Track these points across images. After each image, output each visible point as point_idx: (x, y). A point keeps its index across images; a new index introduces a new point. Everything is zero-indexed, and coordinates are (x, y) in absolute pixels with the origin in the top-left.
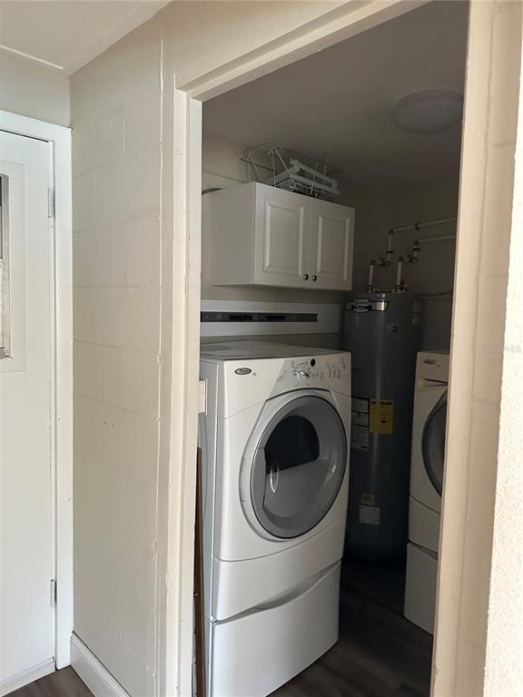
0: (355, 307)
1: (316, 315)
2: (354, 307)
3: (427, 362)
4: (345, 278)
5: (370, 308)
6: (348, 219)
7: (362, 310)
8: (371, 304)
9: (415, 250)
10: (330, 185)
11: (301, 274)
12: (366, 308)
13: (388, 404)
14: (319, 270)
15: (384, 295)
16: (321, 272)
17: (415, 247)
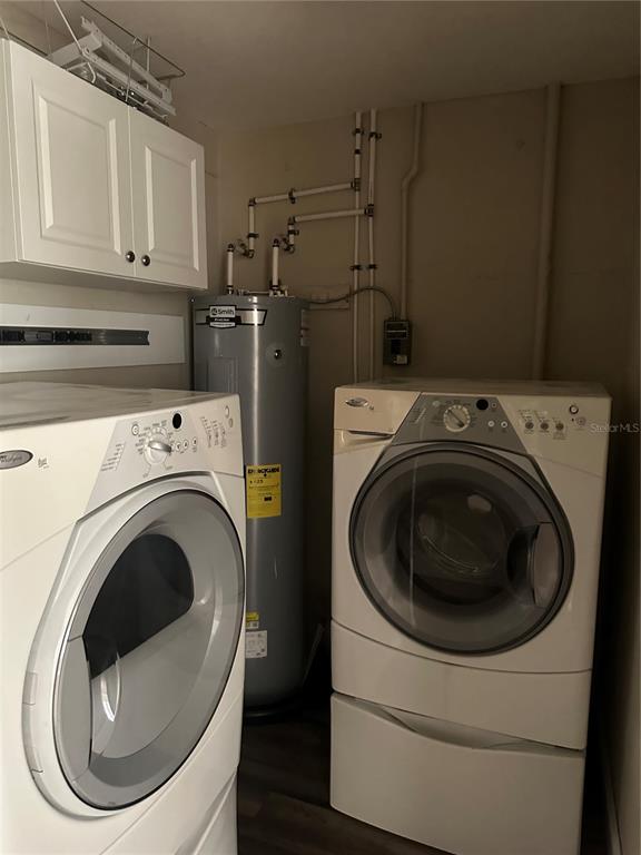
0: (213, 320)
1: (147, 332)
2: (210, 320)
3: (353, 403)
4: (196, 266)
5: (237, 320)
6: (193, 164)
7: (225, 325)
8: (239, 313)
9: (290, 232)
10: (159, 95)
11: (117, 249)
12: (231, 320)
13: (273, 470)
14: (151, 247)
15: (255, 299)
16: (154, 250)
17: (291, 228)
